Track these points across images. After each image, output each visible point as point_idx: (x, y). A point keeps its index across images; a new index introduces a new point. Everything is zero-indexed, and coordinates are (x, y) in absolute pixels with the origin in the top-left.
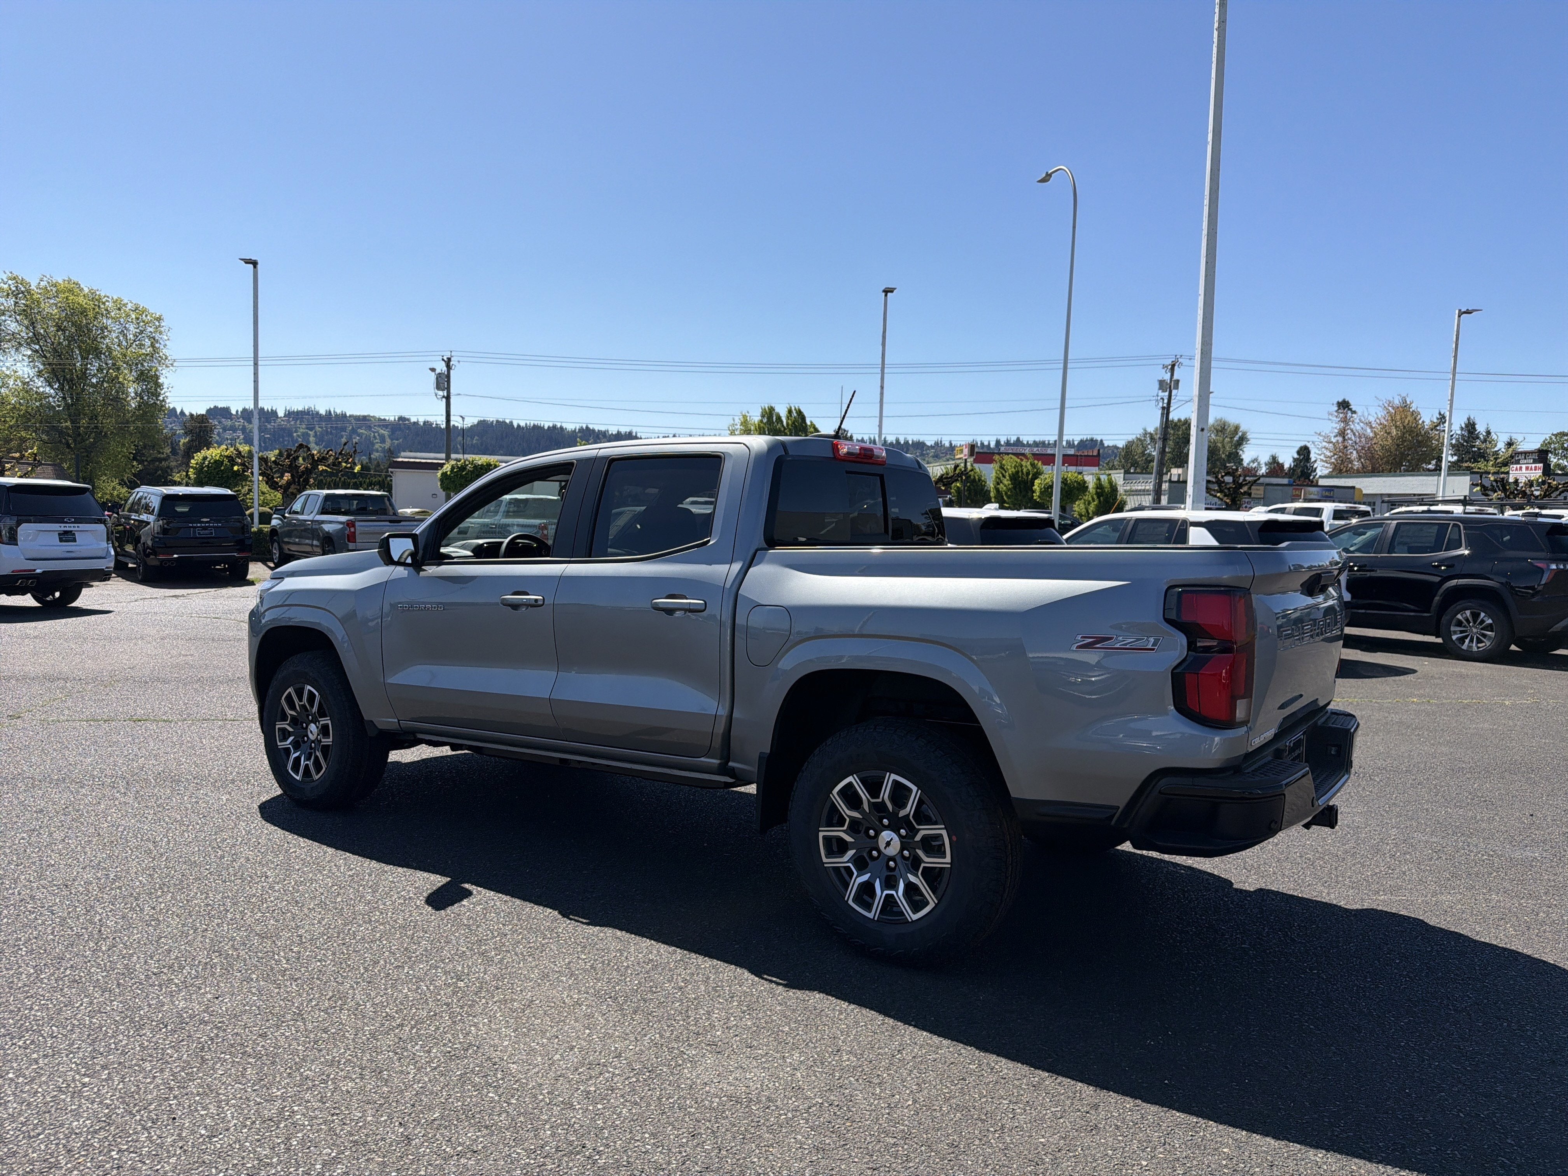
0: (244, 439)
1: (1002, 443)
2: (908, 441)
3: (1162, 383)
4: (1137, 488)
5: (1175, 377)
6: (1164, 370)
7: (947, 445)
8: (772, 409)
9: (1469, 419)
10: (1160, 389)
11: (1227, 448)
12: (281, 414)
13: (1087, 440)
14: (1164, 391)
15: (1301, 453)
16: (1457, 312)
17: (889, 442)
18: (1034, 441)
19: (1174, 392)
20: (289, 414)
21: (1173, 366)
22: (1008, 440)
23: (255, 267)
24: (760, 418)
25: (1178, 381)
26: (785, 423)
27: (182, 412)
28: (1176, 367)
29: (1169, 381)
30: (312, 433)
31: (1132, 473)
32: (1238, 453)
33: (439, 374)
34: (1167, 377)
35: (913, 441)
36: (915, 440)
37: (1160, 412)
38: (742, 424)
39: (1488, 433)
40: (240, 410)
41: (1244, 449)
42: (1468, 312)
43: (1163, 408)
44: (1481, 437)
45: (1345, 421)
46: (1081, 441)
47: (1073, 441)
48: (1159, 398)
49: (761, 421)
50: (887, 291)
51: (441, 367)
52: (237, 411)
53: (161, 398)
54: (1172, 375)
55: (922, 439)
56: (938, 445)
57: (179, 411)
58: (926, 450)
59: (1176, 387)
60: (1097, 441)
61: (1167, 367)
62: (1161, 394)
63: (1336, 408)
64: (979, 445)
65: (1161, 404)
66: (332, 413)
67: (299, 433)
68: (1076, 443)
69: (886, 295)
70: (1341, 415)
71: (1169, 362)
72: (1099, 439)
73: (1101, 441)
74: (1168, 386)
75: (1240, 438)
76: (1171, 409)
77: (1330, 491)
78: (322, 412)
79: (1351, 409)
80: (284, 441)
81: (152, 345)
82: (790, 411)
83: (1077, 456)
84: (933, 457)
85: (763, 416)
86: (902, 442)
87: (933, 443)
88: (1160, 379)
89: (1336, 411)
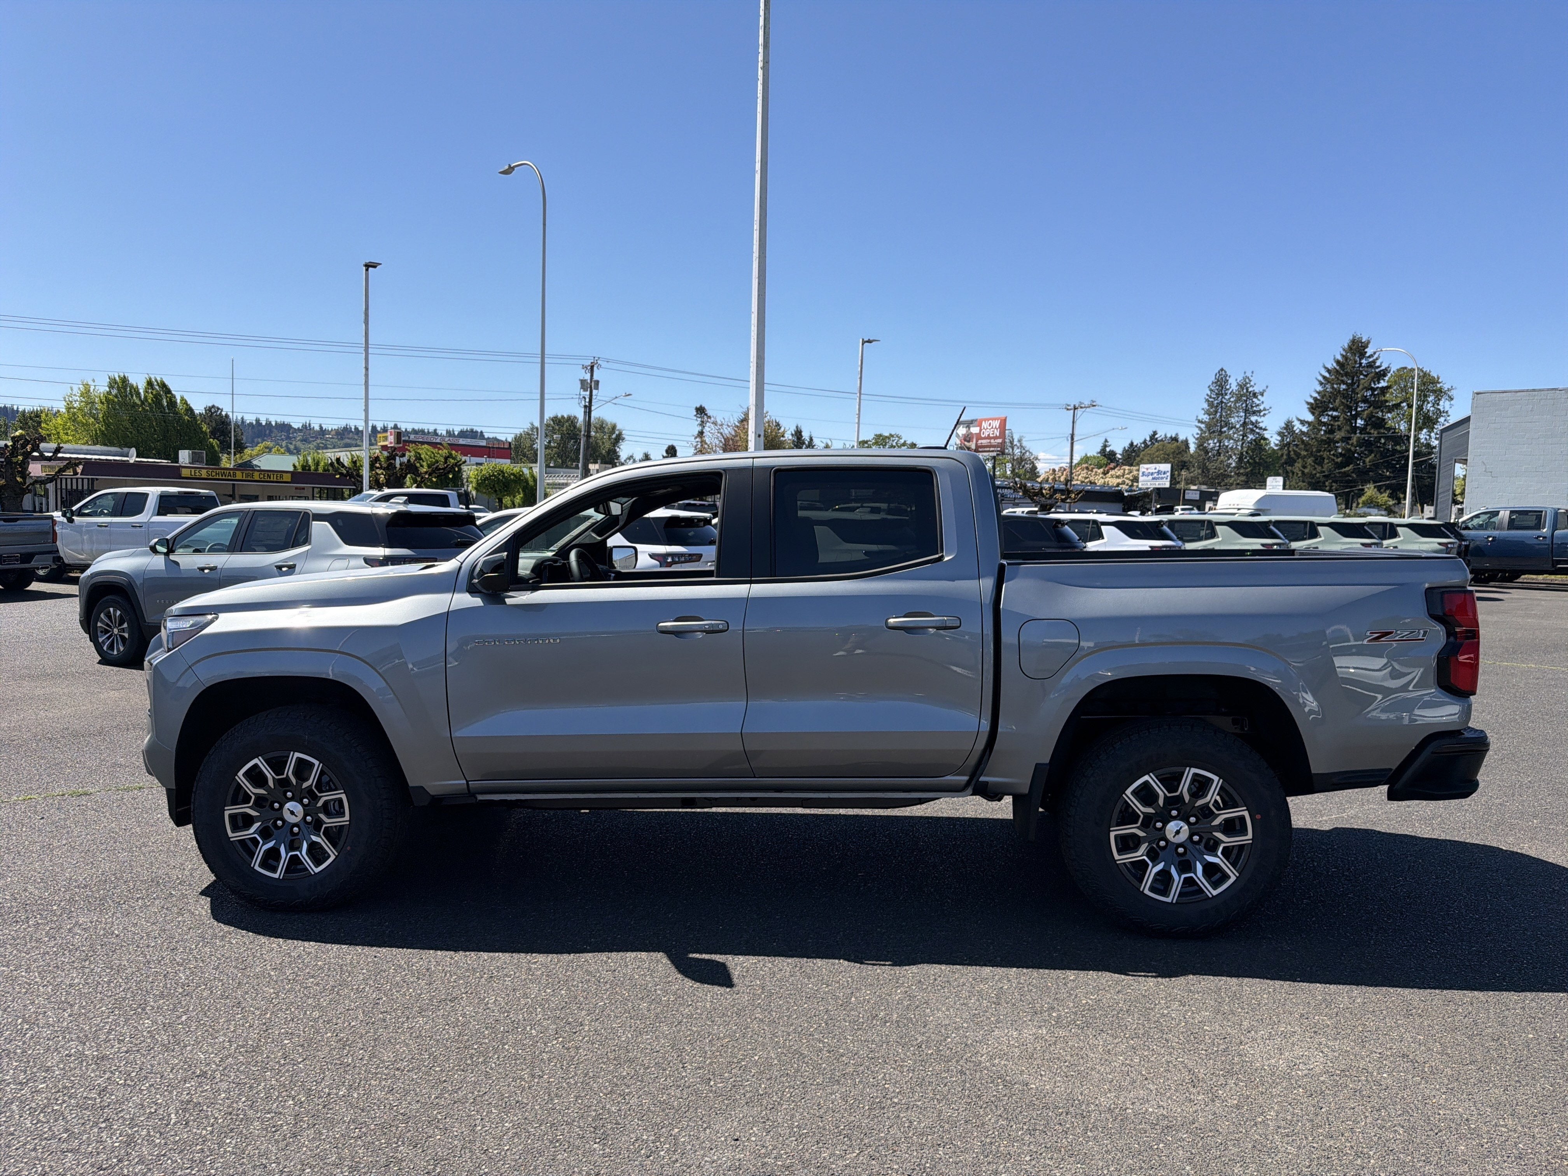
1: (379, 429)
2: (270, 422)
3: (583, 382)
4: (560, 481)
5: (595, 378)
6: (584, 371)
7: (317, 428)
8: (124, 379)
9: (797, 427)
10: (582, 388)
11: (607, 445)
13: (467, 431)
14: (585, 390)
15: (669, 451)
16: (861, 340)
17: (248, 422)
18: (413, 429)
19: (595, 392)
21: (592, 367)
22: (384, 427)
24: (108, 389)
25: (597, 382)
26: (143, 397)
28: (595, 368)
29: (589, 381)
31: (552, 467)
32: (615, 450)
34: (587, 377)
35: (276, 422)
36: (279, 421)
37: (583, 410)
38: (82, 395)
39: (811, 439)
41: (621, 447)
42: (869, 341)
43: (585, 406)
44: (807, 443)
45: (702, 424)
46: (461, 431)
47: (453, 431)
48: (581, 397)
49: (109, 393)
50: (368, 266)
54: (592, 376)
55: (287, 420)
56: (306, 428)
58: (293, 433)
59: (597, 388)
60: (477, 432)
61: (586, 368)
62: (583, 393)
63: (695, 413)
64: (353, 430)
65: (583, 401)
68: (456, 433)
69: (367, 270)
70: (700, 419)
71: (588, 363)
72: (479, 431)
73: (481, 432)
74: (589, 386)
75: (617, 436)
76: (593, 408)
79: (706, 414)
82: (150, 383)
83: (489, 447)
84: (302, 441)
85: (111, 387)
86: (264, 423)
87: (300, 426)
88: (582, 378)
89: (695, 416)
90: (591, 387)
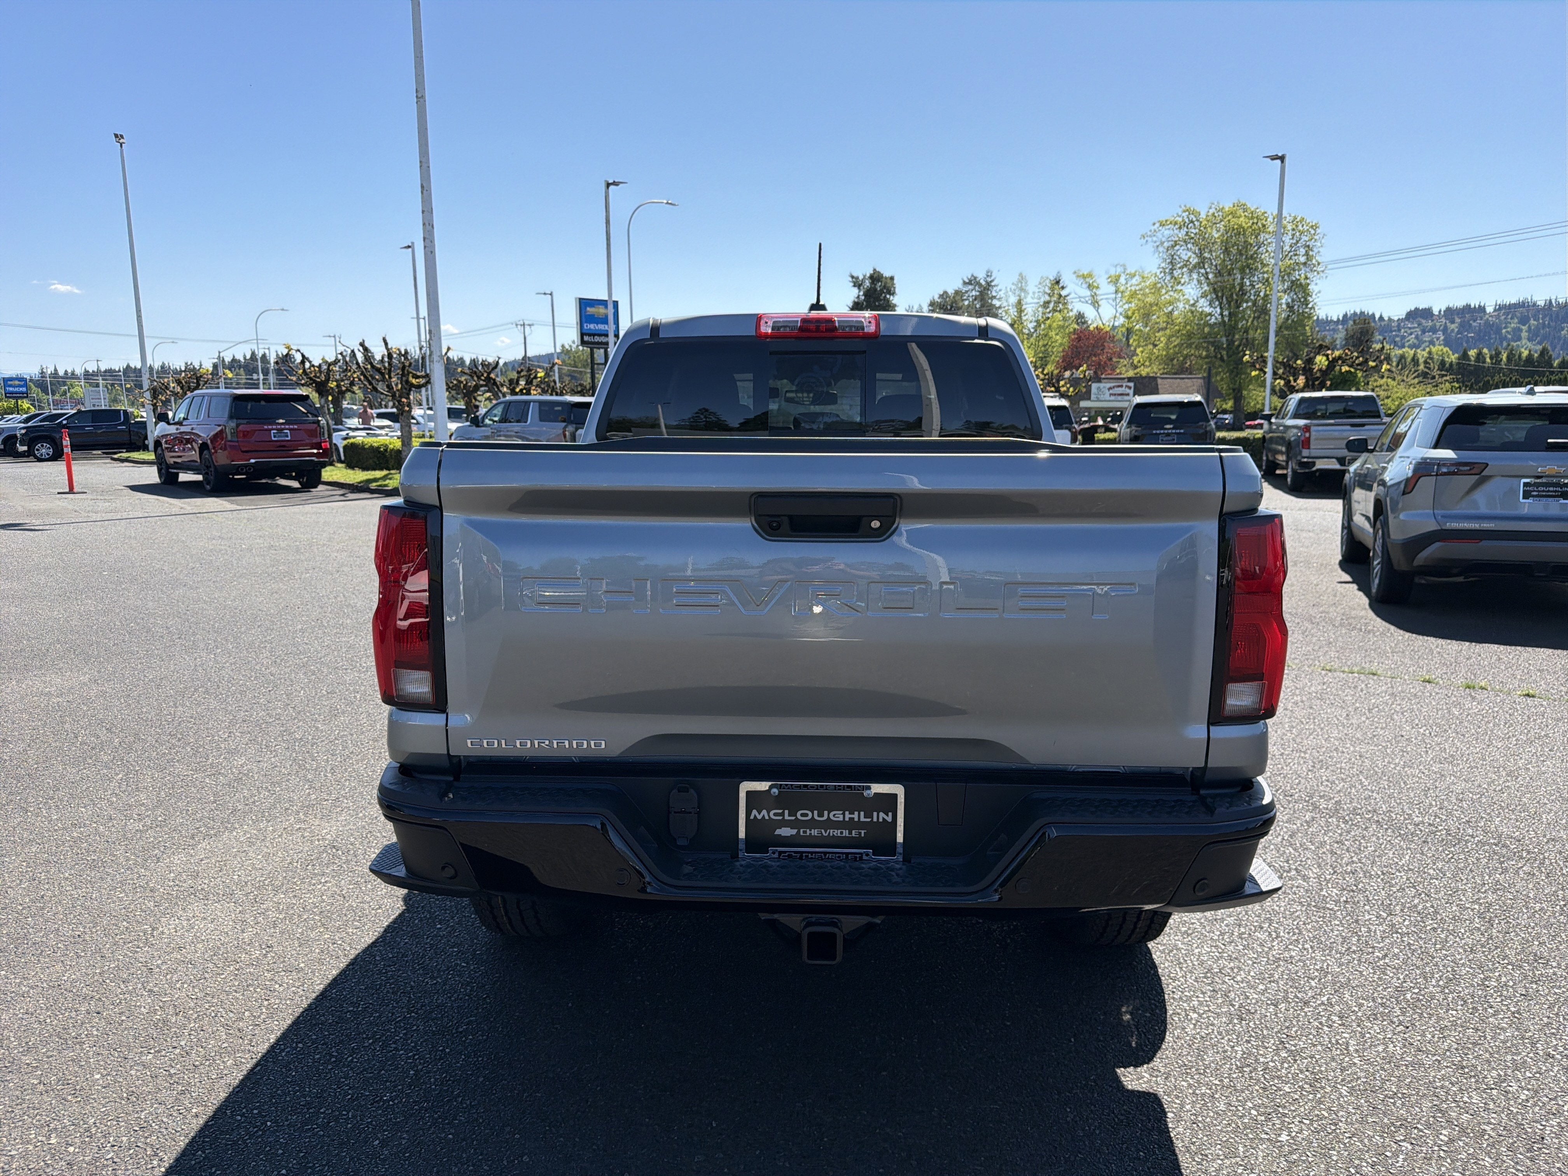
0: (1443, 340)
12: (1490, 310)
20: (1500, 308)
23: (1282, 162)
27: (1381, 318)
30: (1525, 328)
40: (1443, 309)
52: (1440, 311)
53: (1310, 306)
57: (1377, 316)
66: (1553, 301)
67: (1509, 329)
78: (1541, 303)
80: (1490, 338)
81: (1307, 254)
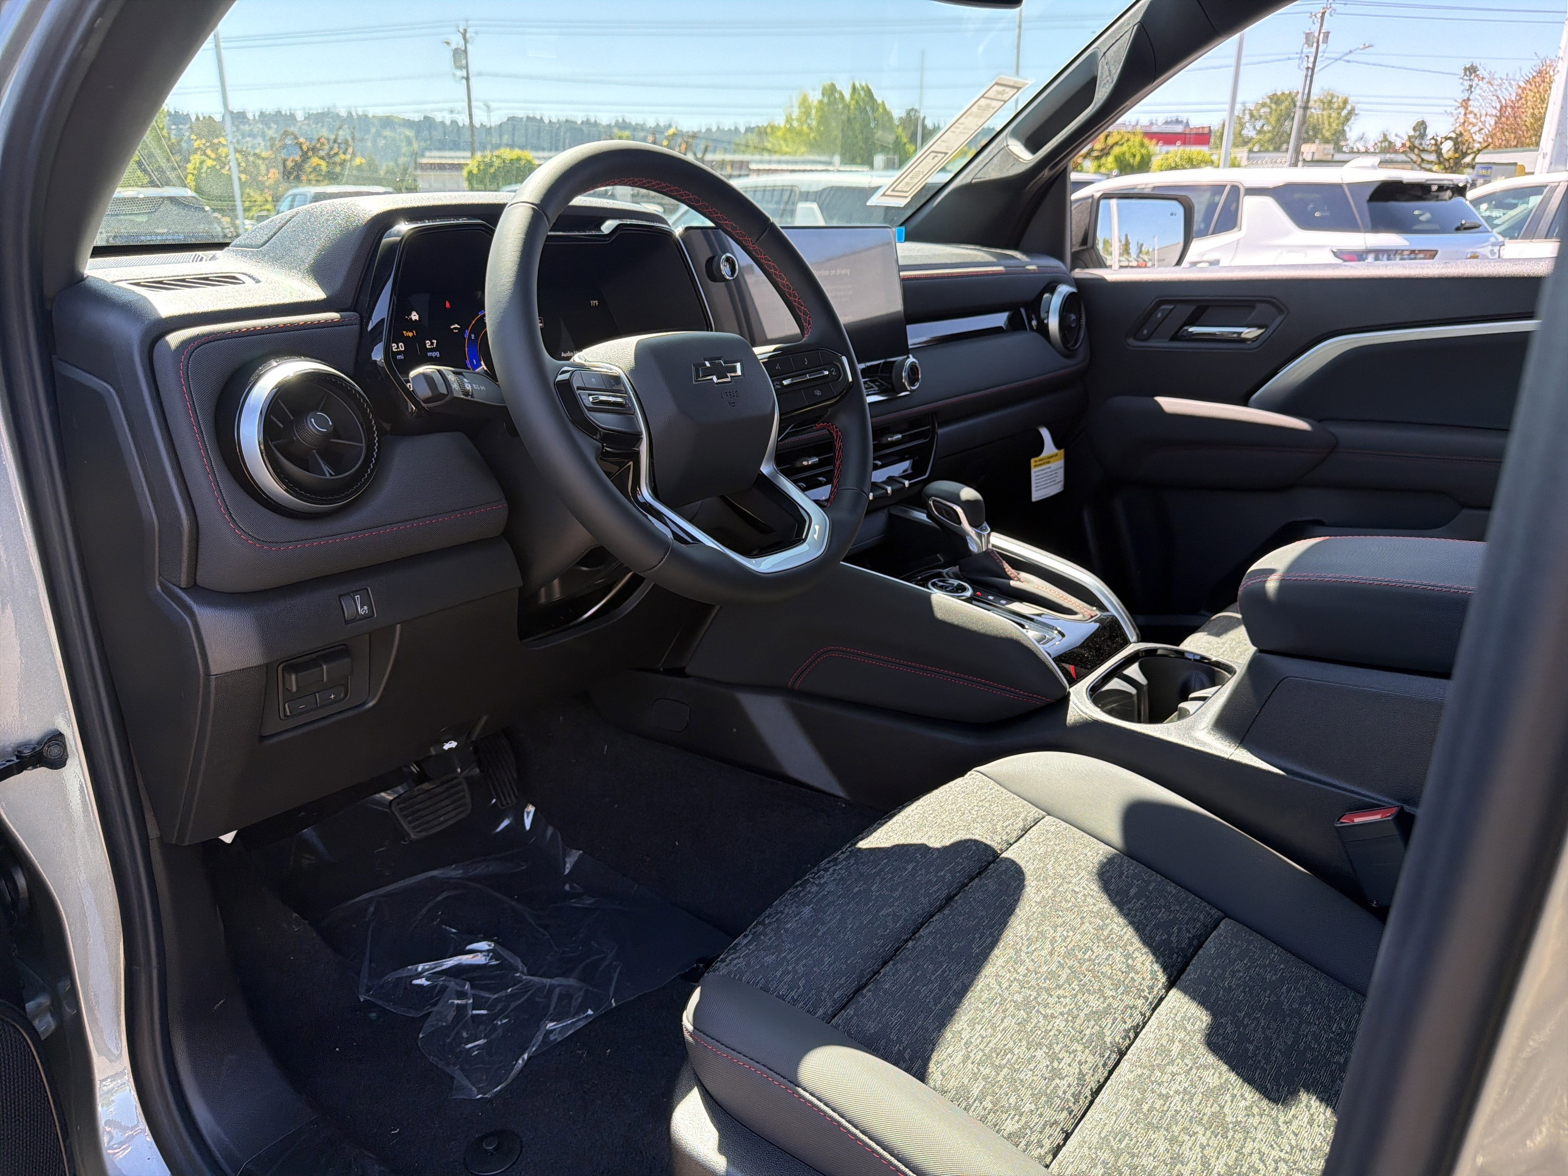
3: (1308, 36)
6: (1311, 20)
8: (833, 87)
10: (1305, 44)
11: (1334, 125)
14: (1310, 46)
15: (1417, 128)
19: (1322, 47)
21: (1323, 14)
25: (1327, 34)
28: (1327, 15)
29: (1316, 35)
33: (456, 49)
37: (1305, 72)
38: (799, 106)
41: (1353, 125)
43: (1307, 68)
45: (1470, 88)
48: (1303, 55)
51: (457, 41)
54: (1321, 25)
59: (1325, 41)
61: (1315, 15)
62: (1308, 52)
63: (1462, 74)
65: (1305, 64)
66: (354, 113)
70: (1467, 83)
71: (1318, 9)
74: (1315, 40)
75: (1348, 112)
76: (1316, 70)
77: (1487, 168)
79: (1477, 76)
82: (854, 88)
85: (823, 94)
89: (1461, 77)
90: (1318, 42)
